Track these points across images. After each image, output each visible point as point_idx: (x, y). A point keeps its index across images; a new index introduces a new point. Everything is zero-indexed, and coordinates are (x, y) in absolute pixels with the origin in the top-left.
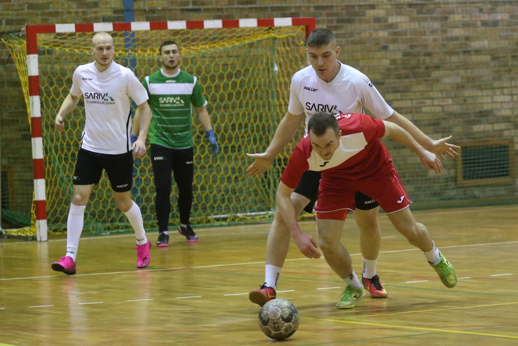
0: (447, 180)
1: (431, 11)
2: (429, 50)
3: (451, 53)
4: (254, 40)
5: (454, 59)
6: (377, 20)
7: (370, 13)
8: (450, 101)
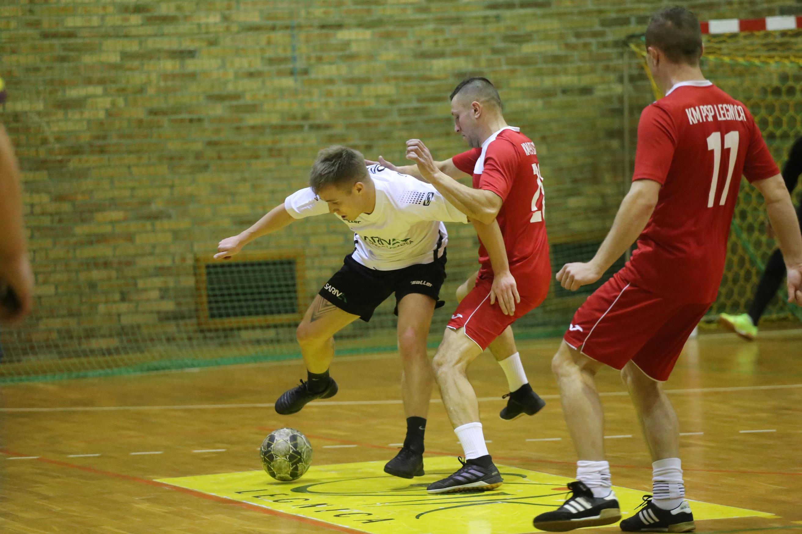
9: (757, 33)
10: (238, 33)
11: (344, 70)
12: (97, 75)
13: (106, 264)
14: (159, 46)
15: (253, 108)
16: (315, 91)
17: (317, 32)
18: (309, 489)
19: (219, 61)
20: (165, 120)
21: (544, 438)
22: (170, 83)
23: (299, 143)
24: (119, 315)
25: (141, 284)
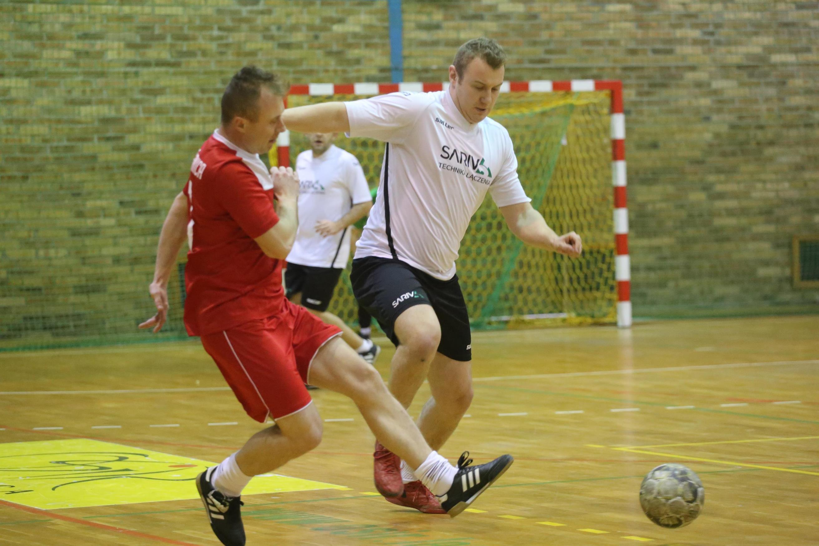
0: (780, 280)
1: (766, 75)
2: (763, 122)
3: (789, 126)
4: (547, 107)
5: (793, 133)
6: (699, 85)
7: (690, 76)
8: (786, 185)
11: (4, 112)
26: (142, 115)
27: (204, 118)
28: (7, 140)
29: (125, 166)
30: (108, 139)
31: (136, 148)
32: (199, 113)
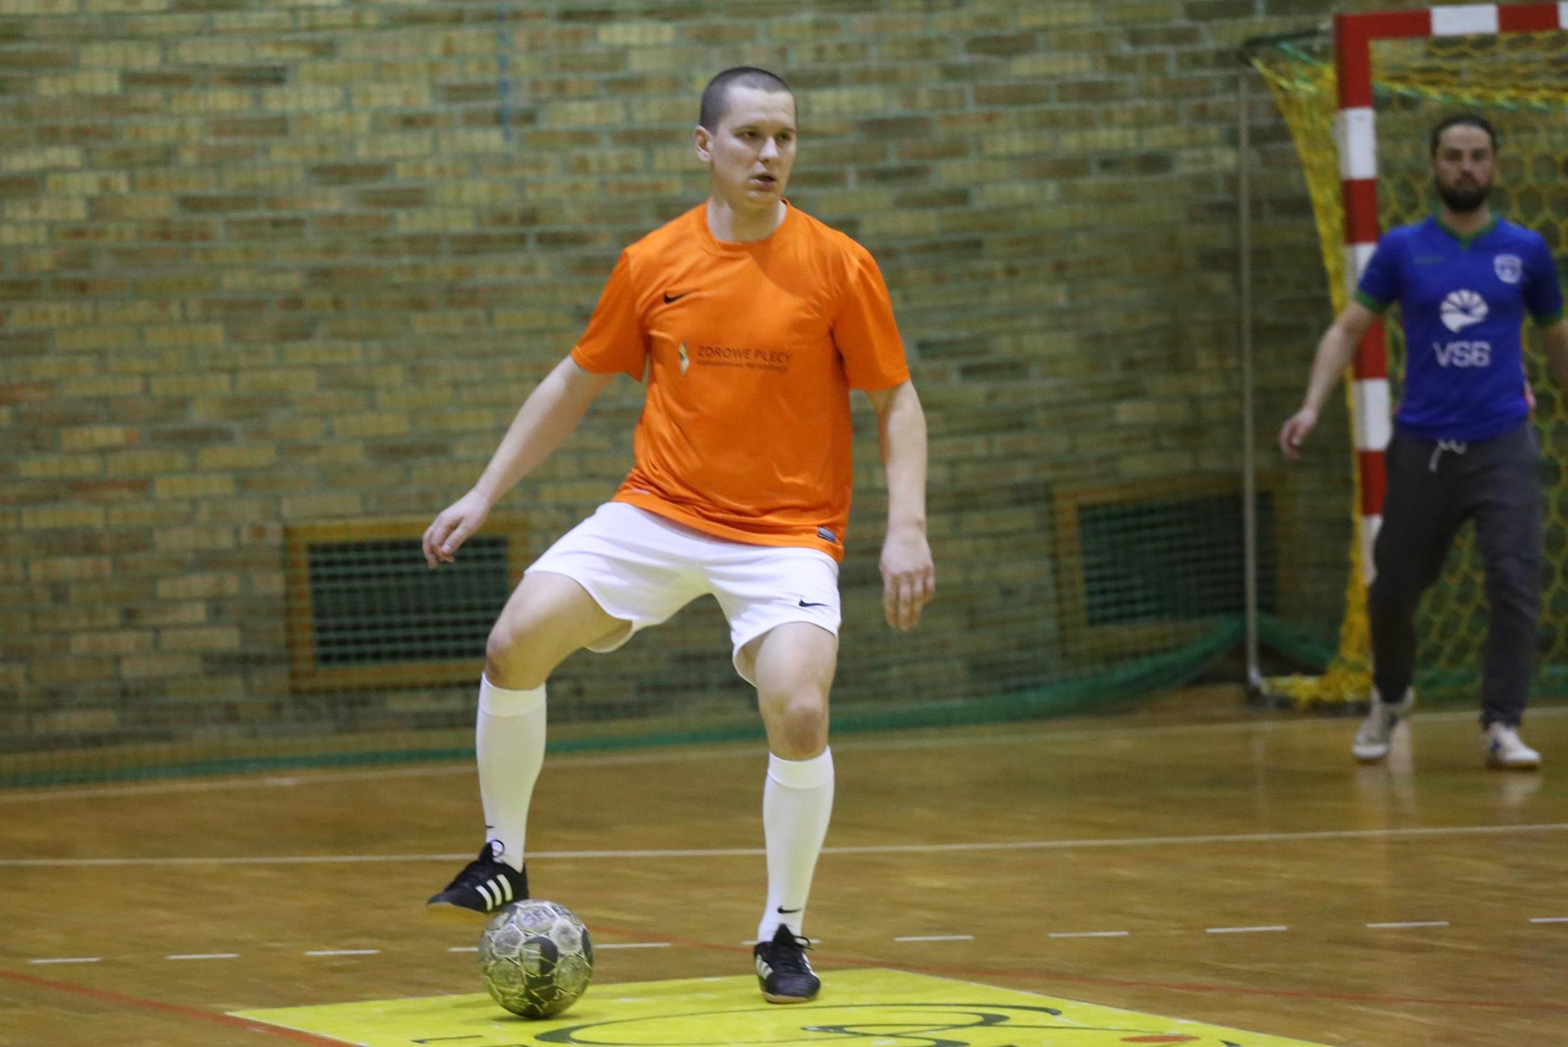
9: (1539, 36)
10: (381, 28)
11: (615, 113)
12: (67, 123)
13: (89, 545)
14: (206, 58)
15: (413, 198)
16: (553, 160)
17: (553, 27)
18: (575, 1035)
19: (338, 92)
20: (215, 222)
21: (1088, 931)
22: (226, 141)
23: (512, 276)
24: (118, 660)
25: (164, 589)
26: (972, 108)
27: (1138, 112)
28: (622, 187)
29: (934, 247)
30: (883, 176)
31: (959, 197)
32: (1123, 98)
